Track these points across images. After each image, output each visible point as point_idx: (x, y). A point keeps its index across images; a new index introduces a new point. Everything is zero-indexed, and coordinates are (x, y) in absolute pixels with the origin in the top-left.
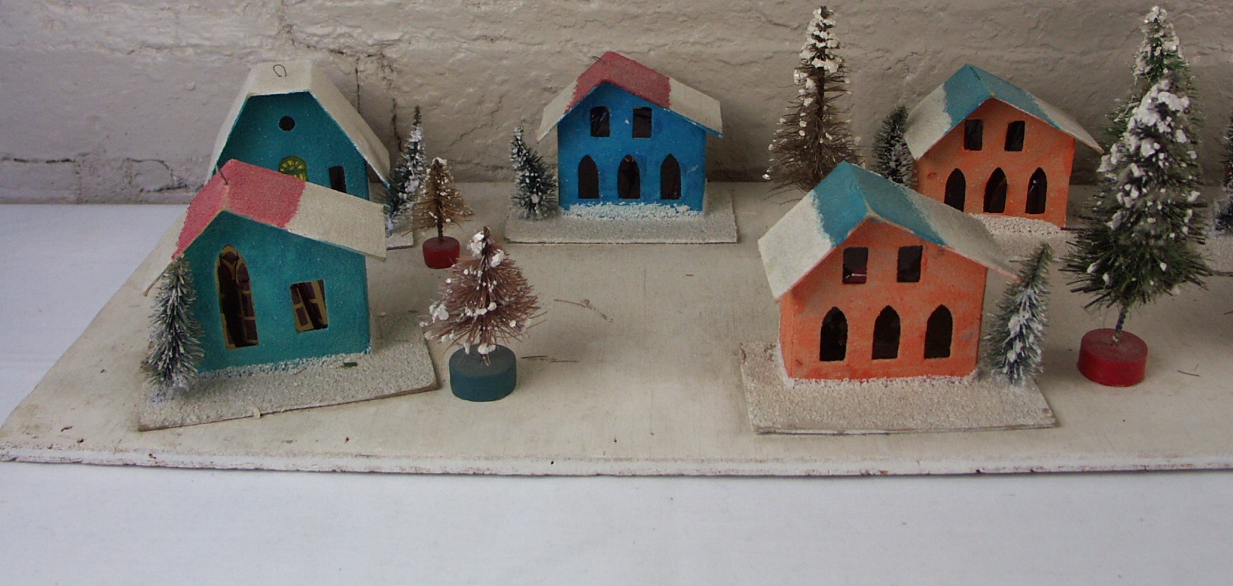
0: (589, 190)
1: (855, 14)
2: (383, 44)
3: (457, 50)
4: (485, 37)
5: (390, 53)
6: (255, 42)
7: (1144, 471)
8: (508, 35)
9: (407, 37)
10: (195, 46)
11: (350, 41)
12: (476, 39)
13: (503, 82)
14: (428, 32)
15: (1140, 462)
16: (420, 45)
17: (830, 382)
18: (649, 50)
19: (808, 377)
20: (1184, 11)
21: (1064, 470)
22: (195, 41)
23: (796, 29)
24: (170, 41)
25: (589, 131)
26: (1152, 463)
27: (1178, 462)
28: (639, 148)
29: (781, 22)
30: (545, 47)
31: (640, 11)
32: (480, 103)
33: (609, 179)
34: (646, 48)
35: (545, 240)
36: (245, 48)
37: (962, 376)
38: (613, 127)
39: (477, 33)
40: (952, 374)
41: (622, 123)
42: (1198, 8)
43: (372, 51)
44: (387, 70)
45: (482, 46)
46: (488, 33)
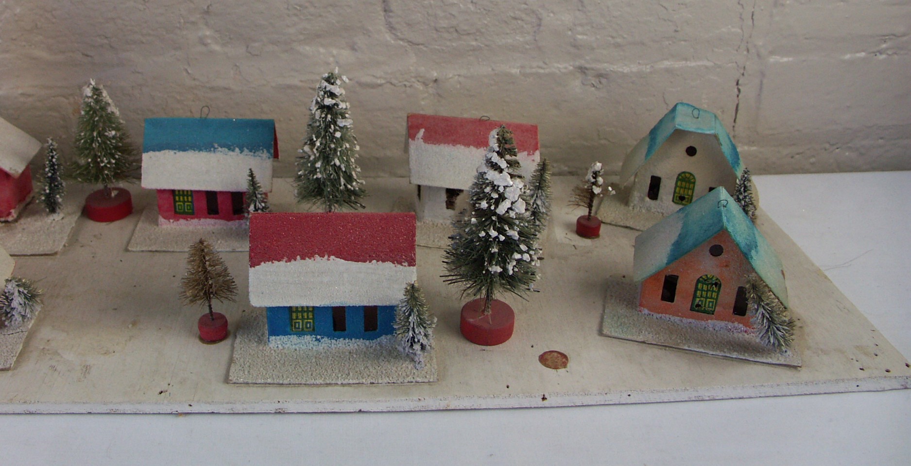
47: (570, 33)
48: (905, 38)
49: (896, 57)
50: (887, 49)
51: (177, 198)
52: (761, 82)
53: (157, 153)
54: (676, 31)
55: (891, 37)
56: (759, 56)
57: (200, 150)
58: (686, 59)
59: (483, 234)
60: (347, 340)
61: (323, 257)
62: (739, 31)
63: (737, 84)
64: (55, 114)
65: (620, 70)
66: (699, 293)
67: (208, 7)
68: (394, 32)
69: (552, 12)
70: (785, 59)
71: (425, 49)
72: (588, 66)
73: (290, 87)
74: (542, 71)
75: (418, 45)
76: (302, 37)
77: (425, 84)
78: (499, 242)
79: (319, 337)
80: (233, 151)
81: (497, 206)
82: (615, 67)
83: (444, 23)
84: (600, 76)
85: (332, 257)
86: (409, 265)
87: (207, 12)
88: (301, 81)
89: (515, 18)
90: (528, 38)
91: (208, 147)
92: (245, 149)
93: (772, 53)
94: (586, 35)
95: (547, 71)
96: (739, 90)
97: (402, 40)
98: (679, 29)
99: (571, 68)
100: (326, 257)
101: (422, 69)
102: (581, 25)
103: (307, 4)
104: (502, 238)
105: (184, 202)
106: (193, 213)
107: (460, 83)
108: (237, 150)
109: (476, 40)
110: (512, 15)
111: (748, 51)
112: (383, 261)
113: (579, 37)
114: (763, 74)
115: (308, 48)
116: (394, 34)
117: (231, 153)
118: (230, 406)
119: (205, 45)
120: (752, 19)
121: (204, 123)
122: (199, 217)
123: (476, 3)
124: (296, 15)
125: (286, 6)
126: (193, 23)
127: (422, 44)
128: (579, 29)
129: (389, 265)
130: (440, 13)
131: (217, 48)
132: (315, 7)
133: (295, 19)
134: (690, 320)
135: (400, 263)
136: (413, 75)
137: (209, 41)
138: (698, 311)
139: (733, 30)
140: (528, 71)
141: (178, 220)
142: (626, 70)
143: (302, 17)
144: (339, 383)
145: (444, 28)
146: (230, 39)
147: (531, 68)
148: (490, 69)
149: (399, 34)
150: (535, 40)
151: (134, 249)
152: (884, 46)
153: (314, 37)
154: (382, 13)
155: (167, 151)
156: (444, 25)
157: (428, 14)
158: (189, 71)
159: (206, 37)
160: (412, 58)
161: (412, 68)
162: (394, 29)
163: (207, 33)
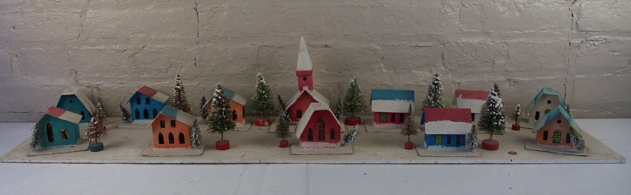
0: (138, 117)
1: (204, 76)
2: (98, 85)
3: (114, 86)
4: (120, 83)
5: (100, 87)
6: (69, 84)
7: (215, 164)
8: (125, 83)
9: (103, 83)
10: (55, 85)
11: (90, 84)
12: (118, 84)
13: (125, 93)
14: (108, 82)
15: (213, 162)
16: (106, 85)
17: (162, 148)
18: (157, 86)
19: (158, 147)
20: (284, 73)
21: (198, 163)
22: (56, 84)
23: (190, 80)
24: (49, 84)
25: (136, 103)
26: (216, 162)
27: (222, 162)
28: (148, 107)
29: (186, 78)
30: (134, 85)
31: (155, 77)
32: (120, 98)
33: (142, 114)
34: (157, 85)
35: (126, 127)
36: (67, 86)
37: (188, 147)
38: (142, 102)
39: (118, 82)
40: (186, 147)
41: (143, 101)
42: (288, 72)
43: (95, 86)
44: (99, 91)
45: (120, 85)
46: (121, 82)
47: (504, 67)
48: (626, 68)
49: (624, 75)
50: (620, 72)
51: (381, 116)
52: (574, 85)
53: (377, 100)
54: (542, 66)
55: (621, 68)
56: (572, 75)
57: (391, 100)
58: (545, 76)
59: (491, 113)
60: (451, 147)
61: (446, 120)
62: (564, 66)
63: (565, 85)
64: (326, 93)
65: (522, 80)
66: (555, 137)
67: (383, 57)
69: (498, 59)
70: (582, 76)
71: (455, 72)
72: (511, 78)
73: (409, 85)
74: (495, 80)
75: (453, 70)
76: (414, 67)
77: (455, 84)
78: (496, 115)
79: (443, 146)
80: (401, 100)
81: (495, 105)
82: (520, 79)
83: (462, 63)
84: (515, 82)
85: (448, 120)
86: (470, 123)
87: (383, 58)
88: (413, 83)
89: (486, 62)
90: (490, 68)
91: (393, 99)
92: (405, 100)
93: (577, 74)
94: (510, 67)
95: (497, 80)
96: (565, 87)
97: (447, 69)
98: (542, 65)
99: (505, 79)
100: (447, 120)
101: (454, 79)
102: (508, 64)
103: (417, 56)
104: (497, 114)
105: (384, 117)
106: (386, 121)
107: (467, 84)
108: (403, 100)
109: (472, 69)
110: (485, 60)
111: (568, 73)
112: (463, 122)
113: (508, 68)
114: (574, 82)
115: (416, 71)
116: (445, 67)
117: (401, 101)
118: (422, 161)
119: (381, 69)
120: (569, 61)
121: (391, 91)
122: (388, 123)
123: (472, 56)
124: (412, 60)
125: (409, 57)
126: (378, 62)
127: (454, 70)
128: (508, 65)
129: (464, 123)
130: (461, 59)
131: (385, 71)
132: (419, 57)
133: (412, 61)
134: (553, 146)
135: (468, 122)
136: (451, 81)
137: (382, 68)
138: (555, 143)
139: (562, 65)
140: (490, 80)
141: (381, 124)
142: (524, 80)
143: (415, 61)
144: (452, 156)
146: (389, 68)
147: (492, 79)
148: (477, 79)
150: (493, 69)
151: (370, 131)
152: (619, 71)
153: (418, 67)
154: (441, 60)
155: (380, 100)
156: (462, 64)
157: (457, 60)
158: (375, 78)
159: (382, 67)
160: (451, 75)
161: (451, 79)
162: (445, 65)
163: (382, 65)
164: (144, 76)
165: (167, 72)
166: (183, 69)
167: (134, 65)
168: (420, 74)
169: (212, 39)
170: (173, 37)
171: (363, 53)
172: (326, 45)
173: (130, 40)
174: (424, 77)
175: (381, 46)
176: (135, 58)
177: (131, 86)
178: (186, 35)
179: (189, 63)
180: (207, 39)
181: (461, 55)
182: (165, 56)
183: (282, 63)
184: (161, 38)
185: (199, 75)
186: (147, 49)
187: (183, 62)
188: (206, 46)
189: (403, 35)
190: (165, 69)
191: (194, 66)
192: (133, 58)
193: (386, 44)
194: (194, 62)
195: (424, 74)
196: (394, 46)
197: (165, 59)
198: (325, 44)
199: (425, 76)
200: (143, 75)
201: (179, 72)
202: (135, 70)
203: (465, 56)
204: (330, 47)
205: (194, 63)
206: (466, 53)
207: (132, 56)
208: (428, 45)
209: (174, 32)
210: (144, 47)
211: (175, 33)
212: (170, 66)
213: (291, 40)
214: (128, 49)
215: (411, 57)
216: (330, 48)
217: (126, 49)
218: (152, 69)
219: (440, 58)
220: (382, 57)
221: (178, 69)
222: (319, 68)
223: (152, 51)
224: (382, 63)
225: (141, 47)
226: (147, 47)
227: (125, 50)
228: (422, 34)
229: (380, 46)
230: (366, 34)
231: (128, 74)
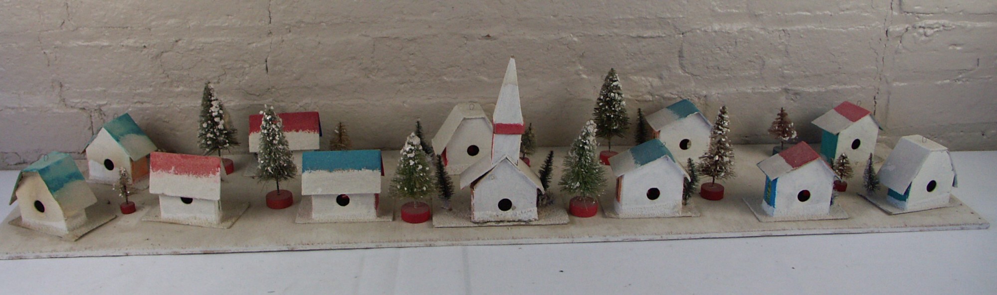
1: (281, 89)
2: (100, 106)
3: (128, 108)
4: (139, 102)
5: (104, 109)
6: (50, 105)
8: (148, 101)
9: (109, 103)
10: (26, 108)
11: (88, 105)
14: (117, 100)
16: (115, 106)
22: (26, 106)
23: (259, 96)
24: (17, 106)
29: (253, 92)
30: (162, 106)
31: (197, 91)
36: (47, 108)
39: (136, 101)
43: (96, 108)
44: (103, 115)
45: (139, 106)
46: (140, 100)
47: (780, 69)
48: (972, 72)
49: (968, 83)
50: (963, 78)
52: (889, 97)
54: (840, 68)
55: (965, 71)
56: (887, 82)
58: (845, 84)
62: (876, 68)
63: (875, 99)
65: (808, 90)
67: (583, 54)
68: (684, 68)
69: (771, 58)
70: (903, 84)
71: (700, 78)
72: (790, 88)
74: (764, 91)
75: (696, 76)
76: (633, 71)
77: (699, 98)
82: (805, 89)
84: (796, 94)
87: (582, 56)
88: (632, 96)
89: (750, 61)
90: (757, 72)
93: (895, 80)
94: (789, 70)
95: (767, 91)
96: (876, 102)
97: (688, 73)
98: (841, 67)
99: (780, 89)
101: (698, 90)
102: (787, 65)
103: (638, 53)
107: (718, 97)
109: (729, 73)
110: (749, 59)
111: (881, 79)
113: (786, 72)
114: (889, 93)
115: (636, 77)
116: (684, 70)
120: (883, 61)
123: (730, 53)
124: (631, 58)
125: (626, 54)
126: (574, 62)
127: (698, 76)
128: (785, 67)
130: (710, 58)
131: (584, 76)
132: (642, 54)
133: (630, 61)
136: (693, 93)
137: (581, 73)
139: (872, 67)
140: (756, 91)
142: (811, 90)
145: (712, 66)
146: (593, 71)
147: (759, 89)
148: (735, 90)
149: (687, 70)
150: (761, 73)
152: (960, 76)
153: (640, 71)
154: (678, 58)
156: (712, 65)
157: (703, 59)
158: (569, 89)
159: (580, 70)
160: (693, 84)
161: (693, 89)
162: (684, 67)
163: (581, 68)
164: (181, 88)
165: (218, 83)
166: (247, 78)
167: (161, 71)
168: (643, 82)
169: (294, 26)
170: (227, 24)
171: (549, 49)
172: (488, 36)
173: (152, 29)
174: (649, 88)
175: (581, 36)
176: (163, 60)
177: (159, 106)
178: (249, 21)
179: (256, 67)
180: (286, 27)
181: (712, 51)
182: (214, 55)
183: (413, 66)
184: (207, 25)
185: (273, 87)
186: (183, 44)
187: (245, 66)
188: (284, 38)
189: (616, 18)
190: (214, 77)
191: (265, 71)
192: (159, 60)
193: (589, 33)
194: (265, 65)
195: (649, 82)
196: (601, 36)
197: (214, 61)
198: (487, 34)
199: (651, 85)
200: (178, 87)
201: (240, 82)
202: (163, 81)
203: (717, 52)
204: (495, 39)
205: (265, 67)
206: (719, 48)
207: (158, 56)
208: (657, 35)
209: (228, 15)
210: (177, 41)
211: (230, 17)
212: (224, 73)
213: (430, 27)
214: (149, 45)
215: (629, 55)
216: (495, 41)
217: (146, 45)
218: (193, 78)
219: (677, 56)
220: (581, 54)
221: (236, 77)
222: (475, 72)
223: (192, 47)
224: (581, 63)
225: (171, 41)
226: (182, 41)
227: (145, 47)
228: (648, 17)
229: (577, 36)
230: (554, 16)
231: (151, 86)
